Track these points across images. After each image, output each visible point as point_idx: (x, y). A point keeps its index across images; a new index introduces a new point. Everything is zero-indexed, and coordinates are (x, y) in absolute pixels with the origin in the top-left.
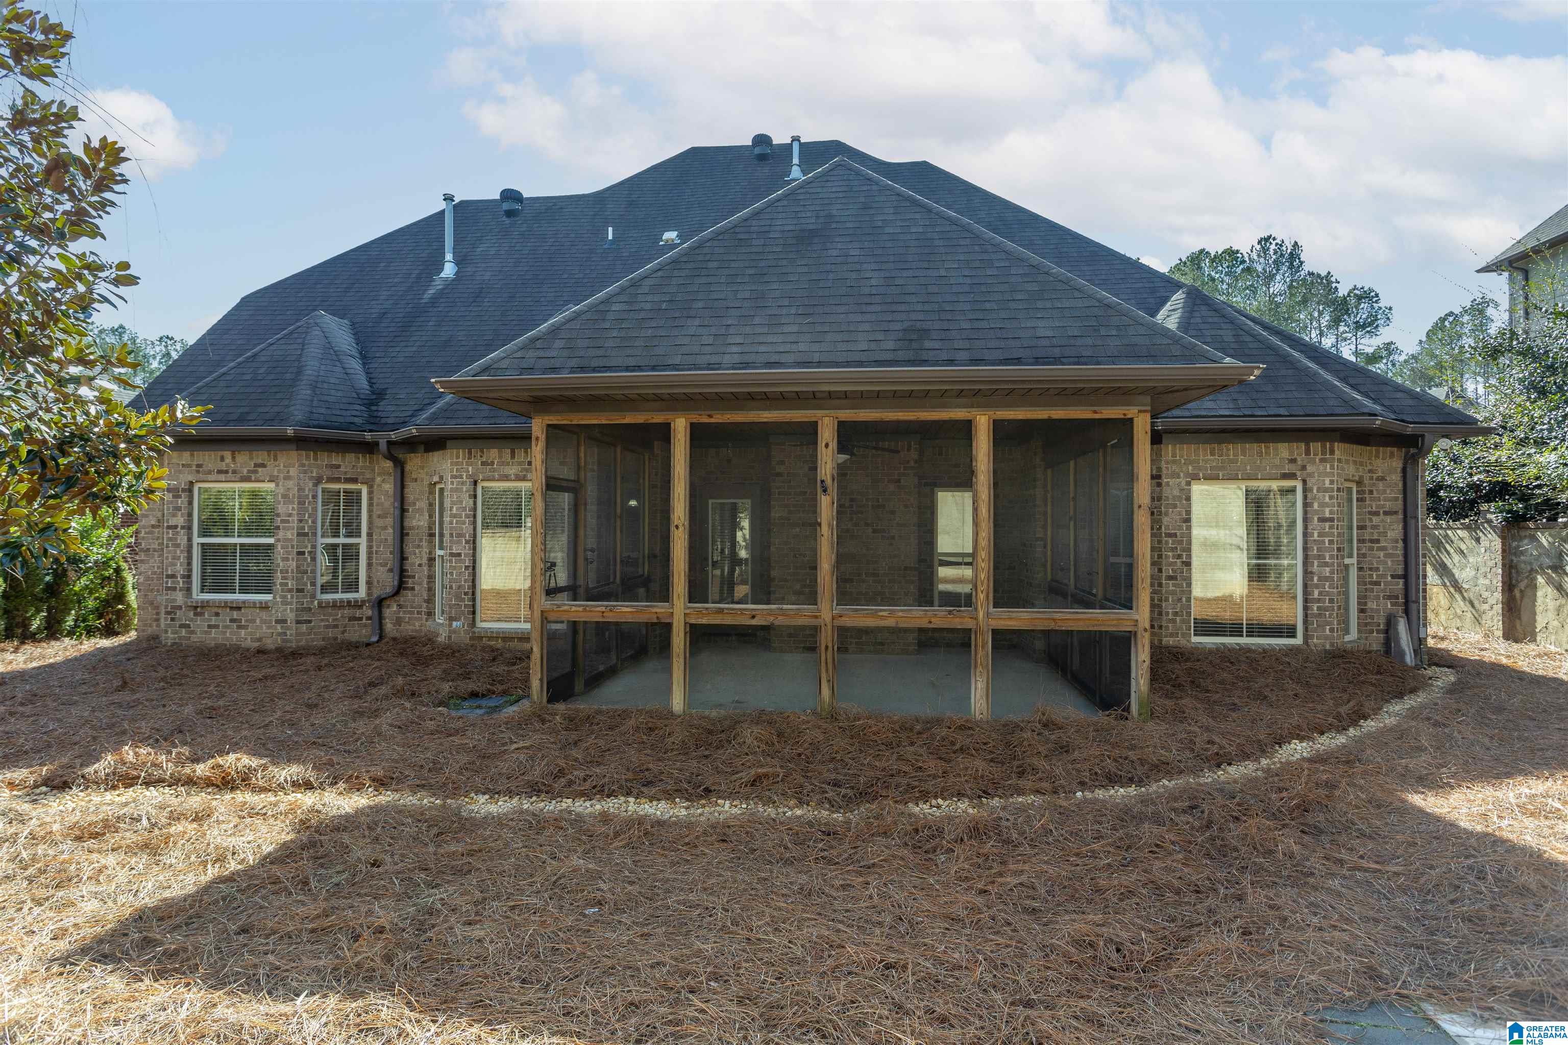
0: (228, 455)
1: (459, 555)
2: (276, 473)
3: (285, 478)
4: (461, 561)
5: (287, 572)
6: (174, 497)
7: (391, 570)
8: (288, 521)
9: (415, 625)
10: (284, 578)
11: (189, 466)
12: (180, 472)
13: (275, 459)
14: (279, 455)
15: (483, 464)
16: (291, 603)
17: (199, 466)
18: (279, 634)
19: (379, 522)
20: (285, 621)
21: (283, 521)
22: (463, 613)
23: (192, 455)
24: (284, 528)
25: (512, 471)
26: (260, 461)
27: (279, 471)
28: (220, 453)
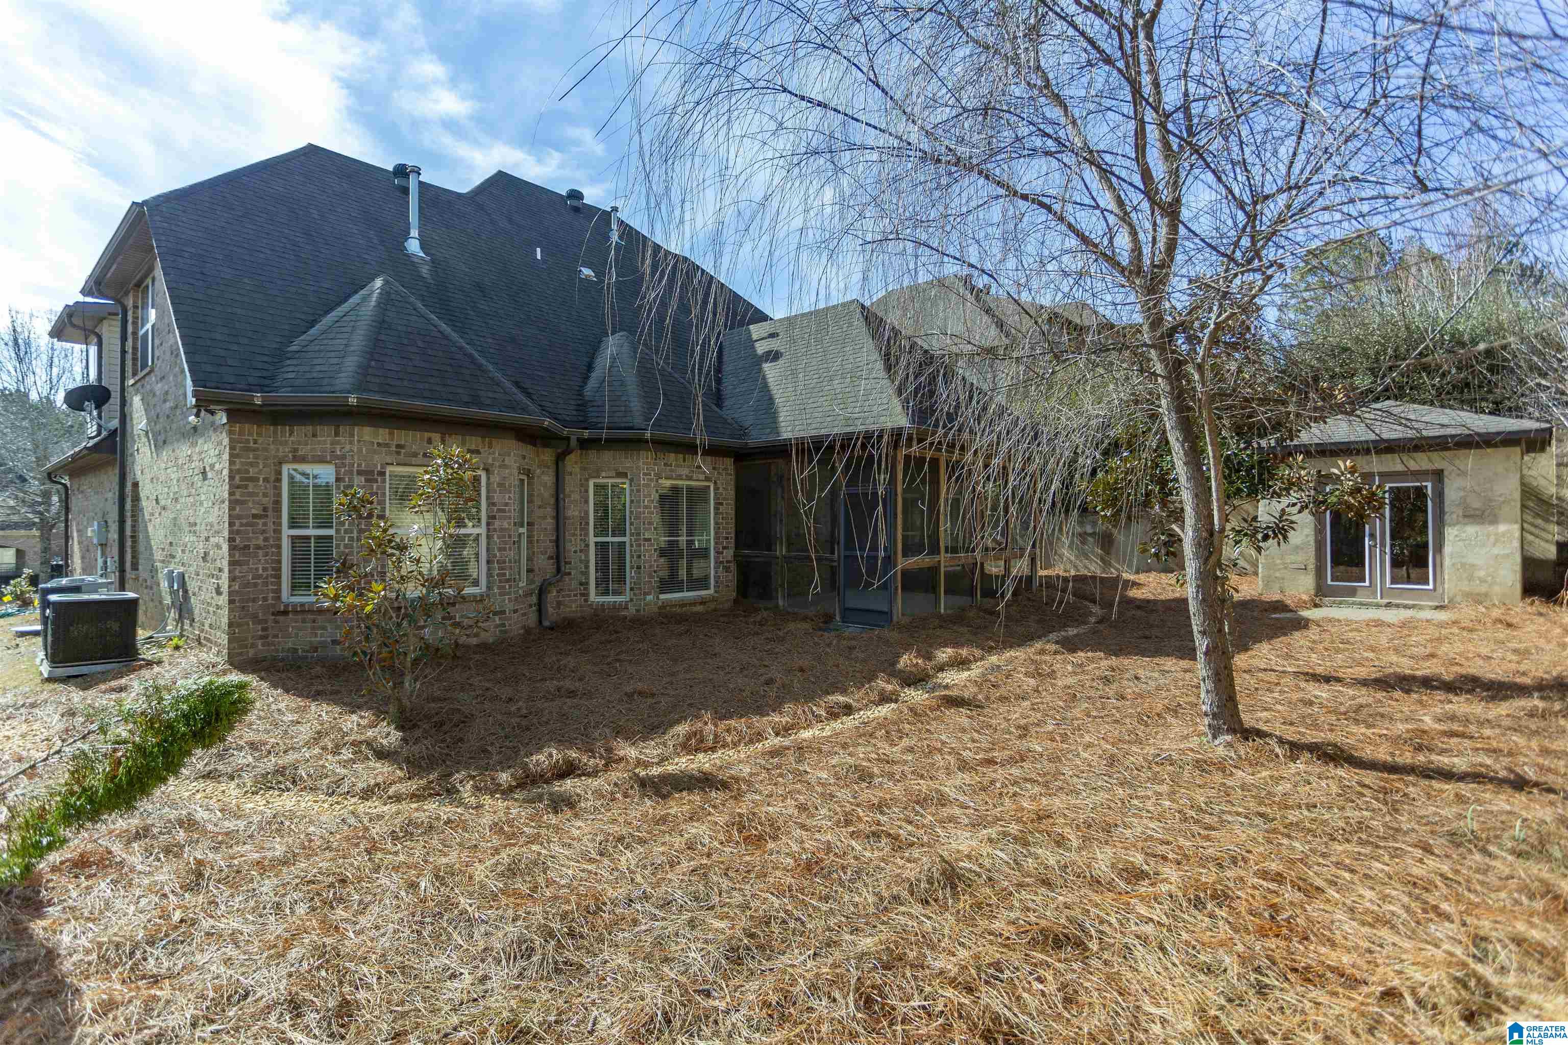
0: (436, 437)
1: (649, 540)
2: (490, 461)
3: (500, 467)
4: (652, 545)
5: (504, 562)
6: (367, 480)
7: (550, 558)
8: (504, 511)
9: (572, 608)
10: (501, 569)
11: (387, 445)
12: (375, 452)
13: (490, 447)
14: (494, 442)
15: (665, 465)
16: (509, 593)
17: (399, 446)
18: (497, 626)
19: (539, 513)
20: (503, 612)
21: (499, 510)
22: (653, 588)
23: (391, 434)
24: (500, 518)
25: (685, 472)
26: (473, 447)
27: (494, 459)
28: (427, 435)
